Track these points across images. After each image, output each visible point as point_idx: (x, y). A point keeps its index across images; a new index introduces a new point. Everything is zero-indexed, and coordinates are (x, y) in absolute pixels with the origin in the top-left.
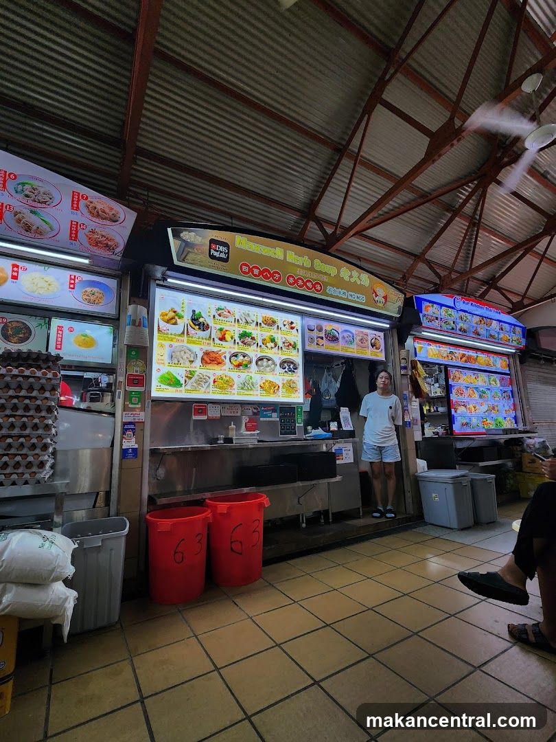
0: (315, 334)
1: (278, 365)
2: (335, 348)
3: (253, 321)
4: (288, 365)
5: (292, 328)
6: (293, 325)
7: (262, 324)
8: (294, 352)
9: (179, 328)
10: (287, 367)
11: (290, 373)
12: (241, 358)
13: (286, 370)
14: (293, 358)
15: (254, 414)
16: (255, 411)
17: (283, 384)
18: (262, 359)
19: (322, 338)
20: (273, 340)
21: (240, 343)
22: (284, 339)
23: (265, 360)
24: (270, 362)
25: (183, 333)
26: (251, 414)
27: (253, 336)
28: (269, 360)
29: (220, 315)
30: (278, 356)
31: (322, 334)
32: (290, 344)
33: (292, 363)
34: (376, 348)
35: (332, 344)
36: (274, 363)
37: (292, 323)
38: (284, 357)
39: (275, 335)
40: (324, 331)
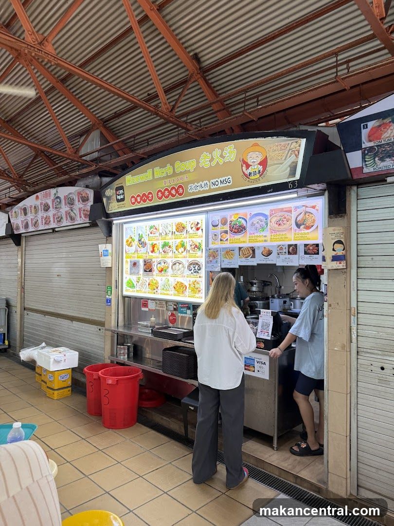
0: (220, 228)
1: (186, 267)
2: (242, 240)
3: (170, 231)
4: (195, 267)
5: (198, 229)
6: (199, 226)
7: (176, 232)
8: (199, 253)
9: (133, 248)
10: (193, 269)
11: (195, 274)
12: (163, 264)
13: (192, 271)
14: (198, 259)
15: (175, 309)
16: (175, 307)
17: (190, 285)
18: (175, 264)
19: (226, 232)
20: (183, 245)
21: (163, 253)
22: (191, 242)
23: (177, 264)
24: (181, 265)
25: (135, 252)
26: (172, 309)
27: (170, 244)
28: (180, 264)
29: (151, 233)
30: (186, 259)
31: (227, 228)
32: (196, 245)
33: (197, 264)
34: (308, 228)
35: (238, 237)
36: (183, 267)
37: (198, 223)
38: (190, 260)
39: (185, 240)
40: (228, 223)
